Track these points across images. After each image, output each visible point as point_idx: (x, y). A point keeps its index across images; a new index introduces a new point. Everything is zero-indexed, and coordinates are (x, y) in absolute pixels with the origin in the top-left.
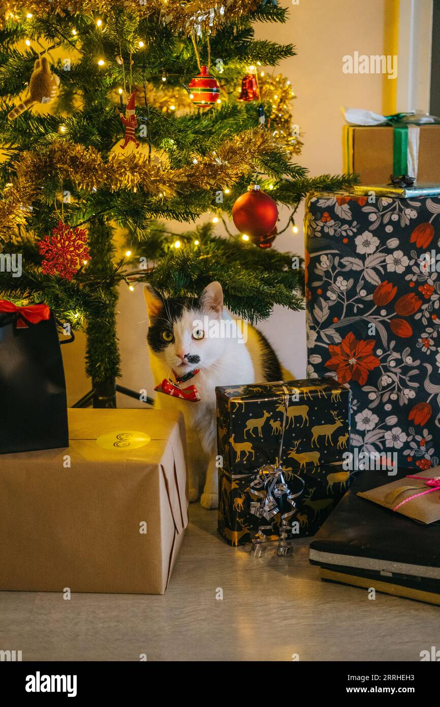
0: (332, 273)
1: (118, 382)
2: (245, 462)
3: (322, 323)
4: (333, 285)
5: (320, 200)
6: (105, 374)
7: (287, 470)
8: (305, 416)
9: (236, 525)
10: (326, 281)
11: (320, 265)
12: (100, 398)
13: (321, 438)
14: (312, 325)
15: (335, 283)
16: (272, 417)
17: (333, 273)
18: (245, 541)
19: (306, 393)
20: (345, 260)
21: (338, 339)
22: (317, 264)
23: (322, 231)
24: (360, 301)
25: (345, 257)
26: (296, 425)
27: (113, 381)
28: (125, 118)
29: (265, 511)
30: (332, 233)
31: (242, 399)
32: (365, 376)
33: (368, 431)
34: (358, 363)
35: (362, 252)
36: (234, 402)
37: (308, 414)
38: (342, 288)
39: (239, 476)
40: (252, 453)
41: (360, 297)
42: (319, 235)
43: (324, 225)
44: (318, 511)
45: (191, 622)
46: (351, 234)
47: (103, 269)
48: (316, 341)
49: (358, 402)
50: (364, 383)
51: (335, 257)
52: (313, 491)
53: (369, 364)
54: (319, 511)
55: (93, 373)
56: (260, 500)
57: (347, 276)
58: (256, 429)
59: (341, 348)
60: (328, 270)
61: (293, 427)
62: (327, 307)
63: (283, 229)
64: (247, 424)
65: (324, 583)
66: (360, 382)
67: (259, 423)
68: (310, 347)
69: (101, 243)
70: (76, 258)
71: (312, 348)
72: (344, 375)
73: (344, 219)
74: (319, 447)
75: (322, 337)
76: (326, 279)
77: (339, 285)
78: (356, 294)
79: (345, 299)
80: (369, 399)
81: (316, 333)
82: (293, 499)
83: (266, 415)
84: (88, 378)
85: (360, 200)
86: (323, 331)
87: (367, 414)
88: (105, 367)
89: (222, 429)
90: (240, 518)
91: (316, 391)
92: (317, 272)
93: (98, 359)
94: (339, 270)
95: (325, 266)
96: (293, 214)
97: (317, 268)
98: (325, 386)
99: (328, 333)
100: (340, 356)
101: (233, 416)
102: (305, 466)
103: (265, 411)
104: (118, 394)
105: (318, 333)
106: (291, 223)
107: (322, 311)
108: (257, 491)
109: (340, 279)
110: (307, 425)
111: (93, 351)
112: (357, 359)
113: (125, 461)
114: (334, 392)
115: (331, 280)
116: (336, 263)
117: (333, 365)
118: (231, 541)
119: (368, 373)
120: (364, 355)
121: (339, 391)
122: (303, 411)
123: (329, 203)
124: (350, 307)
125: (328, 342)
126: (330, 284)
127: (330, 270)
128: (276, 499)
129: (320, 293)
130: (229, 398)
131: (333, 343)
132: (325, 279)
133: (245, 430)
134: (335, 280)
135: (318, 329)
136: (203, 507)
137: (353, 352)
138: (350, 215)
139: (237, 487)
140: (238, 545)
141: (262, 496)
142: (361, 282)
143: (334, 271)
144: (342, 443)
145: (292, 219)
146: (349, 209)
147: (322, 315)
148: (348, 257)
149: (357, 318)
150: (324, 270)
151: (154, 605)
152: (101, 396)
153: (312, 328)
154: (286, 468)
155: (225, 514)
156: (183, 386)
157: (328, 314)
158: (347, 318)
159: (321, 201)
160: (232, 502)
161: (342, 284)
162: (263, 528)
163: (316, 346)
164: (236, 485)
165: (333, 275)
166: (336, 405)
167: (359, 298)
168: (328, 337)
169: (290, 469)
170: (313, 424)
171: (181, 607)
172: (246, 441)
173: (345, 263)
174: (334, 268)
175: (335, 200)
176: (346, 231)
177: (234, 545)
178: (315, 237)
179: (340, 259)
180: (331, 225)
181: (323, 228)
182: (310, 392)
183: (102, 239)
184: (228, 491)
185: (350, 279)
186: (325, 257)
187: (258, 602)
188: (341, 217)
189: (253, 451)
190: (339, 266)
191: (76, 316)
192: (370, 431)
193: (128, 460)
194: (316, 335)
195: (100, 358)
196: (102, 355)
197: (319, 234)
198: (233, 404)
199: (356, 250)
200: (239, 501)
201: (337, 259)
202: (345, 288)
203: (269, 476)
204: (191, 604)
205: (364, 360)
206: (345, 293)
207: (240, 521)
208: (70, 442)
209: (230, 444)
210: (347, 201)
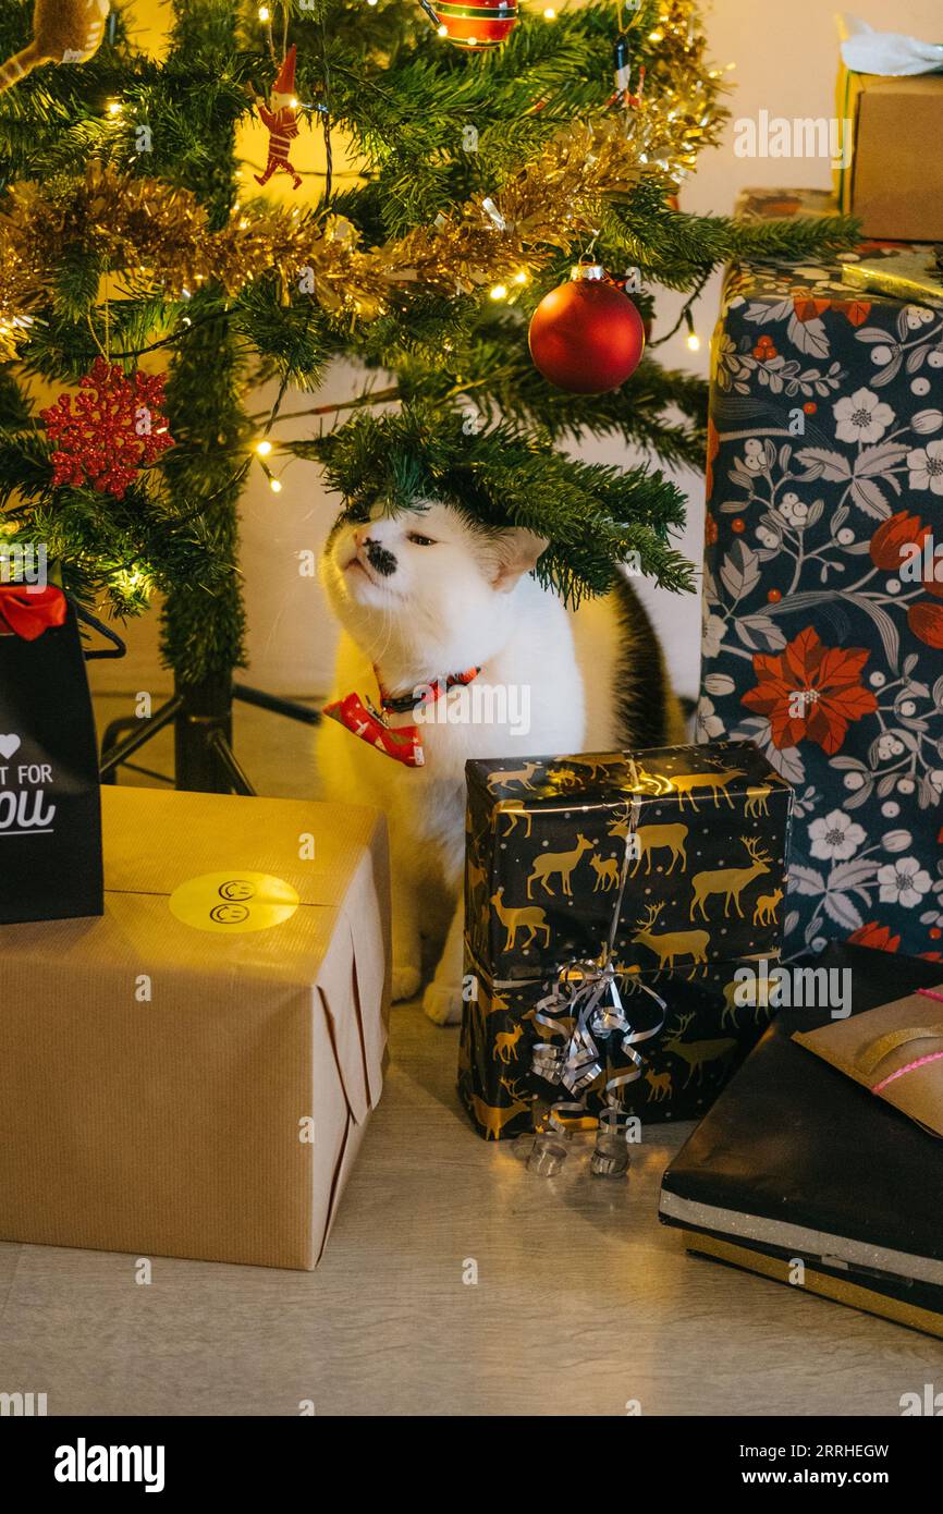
0: (771, 485)
1: (238, 677)
2: (526, 952)
3: (741, 601)
4: (773, 511)
5: (752, 306)
6: (207, 664)
7: (627, 971)
8: (678, 848)
9: (499, 1095)
10: (755, 502)
11: (743, 462)
12: (194, 719)
13: (716, 900)
14: (717, 603)
15: (777, 508)
16: (596, 850)
17: (775, 484)
18: (518, 1128)
19: (684, 794)
20: (806, 456)
21: (777, 640)
22: (737, 460)
23: (752, 381)
24: (837, 554)
25: (807, 447)
26: (654, 867)
27: (224, 680)
28: (270, 110)
29: (567, 1069)
30: (776, 387)
31: (528, 804)
32: (839, 733)
33: (838, 862)
34: (824, 703)
35: (850, 439)
36: (506, 814)
37: (687, 843)
38: (794, 522)
39: (509, 984)
40: (545, 931)
41: (837, 545)
42: (744, 389)
43: (759, 367)
44: (697, 1067)
45: (371, 1353)
46: (824, 392)
47: (210, 410)
48: (722, 641)
49: (816, 793)
50: (837, 747)
51: (782, 445)
52: (688, 1020)
53: (849, 706)
54: (700, 1067)
55: (180, 658)
56: (558, 1041)
57: (807, 493)
58: (555, 878)
59: (785, 662)
60: (762, 477)
61: (647, 873)
62: (755, 564)
63: (666, 335)
64: (534, 865)
65: (692, 1261)
66: (826, 746)
67: (565, 862)
68: (707, 655)
69: (208, 348)
70: (136, 442)
71: (711, 658)
72: (787, 726)
73: (809, 355)
74: (707, 920)
75: (739, 634)
76: (756, 498)
77: (787, 513)
78: (829, 538)
79: (801, 550)
80: (845, 788)
81: (726, 622)
82: (634, 1046)
83: (584, 844)
84: (164, 669)
85: (853, 310)
86: (742, 619)
87: (838, 822)
88: (207, 646)
89: (477, 867)
90: (507, 1078)
91: (708, 790)
92: (735, 478)
93: (191, 626)
94: (789, 478)
95: (755, 466)
96: (690, 302)
97: (734, 469)
98: (733, 773)
99: (754, 625)
100: (780, 682)
101: (503, 846)
102: (671, 963)
103: (580, 837)
104: (239, 708)
105: (730, 623)
106: (685, 324)
107: (742, 573)
108: (552, 1018)
109: (790, 499)
110: (683, 870)
111: (178, 609)
112: (820, 692)
113: (234, 970)
114: (751, 792)
115: (768, 500)
116: (784, 462)
117: (763, 701)
118: (486, 1129)
119: (845, 725)
120: (842, 682)
121: (766, 791)
122: (673, 837)
123: (776, 314)
124: (812, 568)
125: (753, 646)
126: (766, 510)
127: (768, 477)
128: (597, 1041)
129: (737, 530)
130: (496, 800)
131: (765, 651)
132: (752, 496)
133: (530, 879)
134: (778, 501)
135: (728, 615)
136: (427, 1017)
137: (814, 673)
138: (824, 345)
139: (506, 1007)
140: (500, 1138)
141: (563, 1030)
142: (843, 511)
143: (776, 479)
144: (766, 910)
145: (687, 315)
146: (824, 331)
147: (743, 581)
148: (814, 447)
149: (829, 595)
150: (753, 475)
151: (293, 1299)
152: (195, 715)
153: (715, 610)
154: (626, 966)
155: (474, 1062)
156: (392, 721)
157: (755, 582)
158: (805, 594)
159: (755, 308)
160: (492, 1042)
161: (795, 512)
162: (561, 1108)
163: (722, 653)
164: (502, 1002)
165: (774, 488)
166: (755, 825)
167: (834, 548)
168: (753, 633)
169: (635, 969)
170: (697, 866)
171: (351, 1308)
172: (528, 903)
173: (803, 462)
174: (777, 472)
175: (790, 308)
176: (812, 384)
177: (492, 1138)
178: (735, 393)
179: (794, 451)
180: (776, 367)
181: (755, 373)
182: (695, 791)
183: (210, 338)
184: (484, 1015)
185: (816, 499)
186: (757, 445)
187: (534, 1305)
188: (801, 349)
189: (548, 928)
190: (789, 468)
191: (134, 580)
192: (843, 861)
193: (239, 968)
194: (725, 628)
195: (196, 626)
196: (201, 619)
197: (744, 386)
198: (505, 818)
199: (835, 431)
200: (510, 1039)
201: (786, 450)
202: (802, 521)
203: (582, 985)
204: (375, 1302)
205: (839, 694)
206: (801, 535)
207: (507, 1085)
208: (108, 898)
209: (492, 908)
210: (820, 311)
